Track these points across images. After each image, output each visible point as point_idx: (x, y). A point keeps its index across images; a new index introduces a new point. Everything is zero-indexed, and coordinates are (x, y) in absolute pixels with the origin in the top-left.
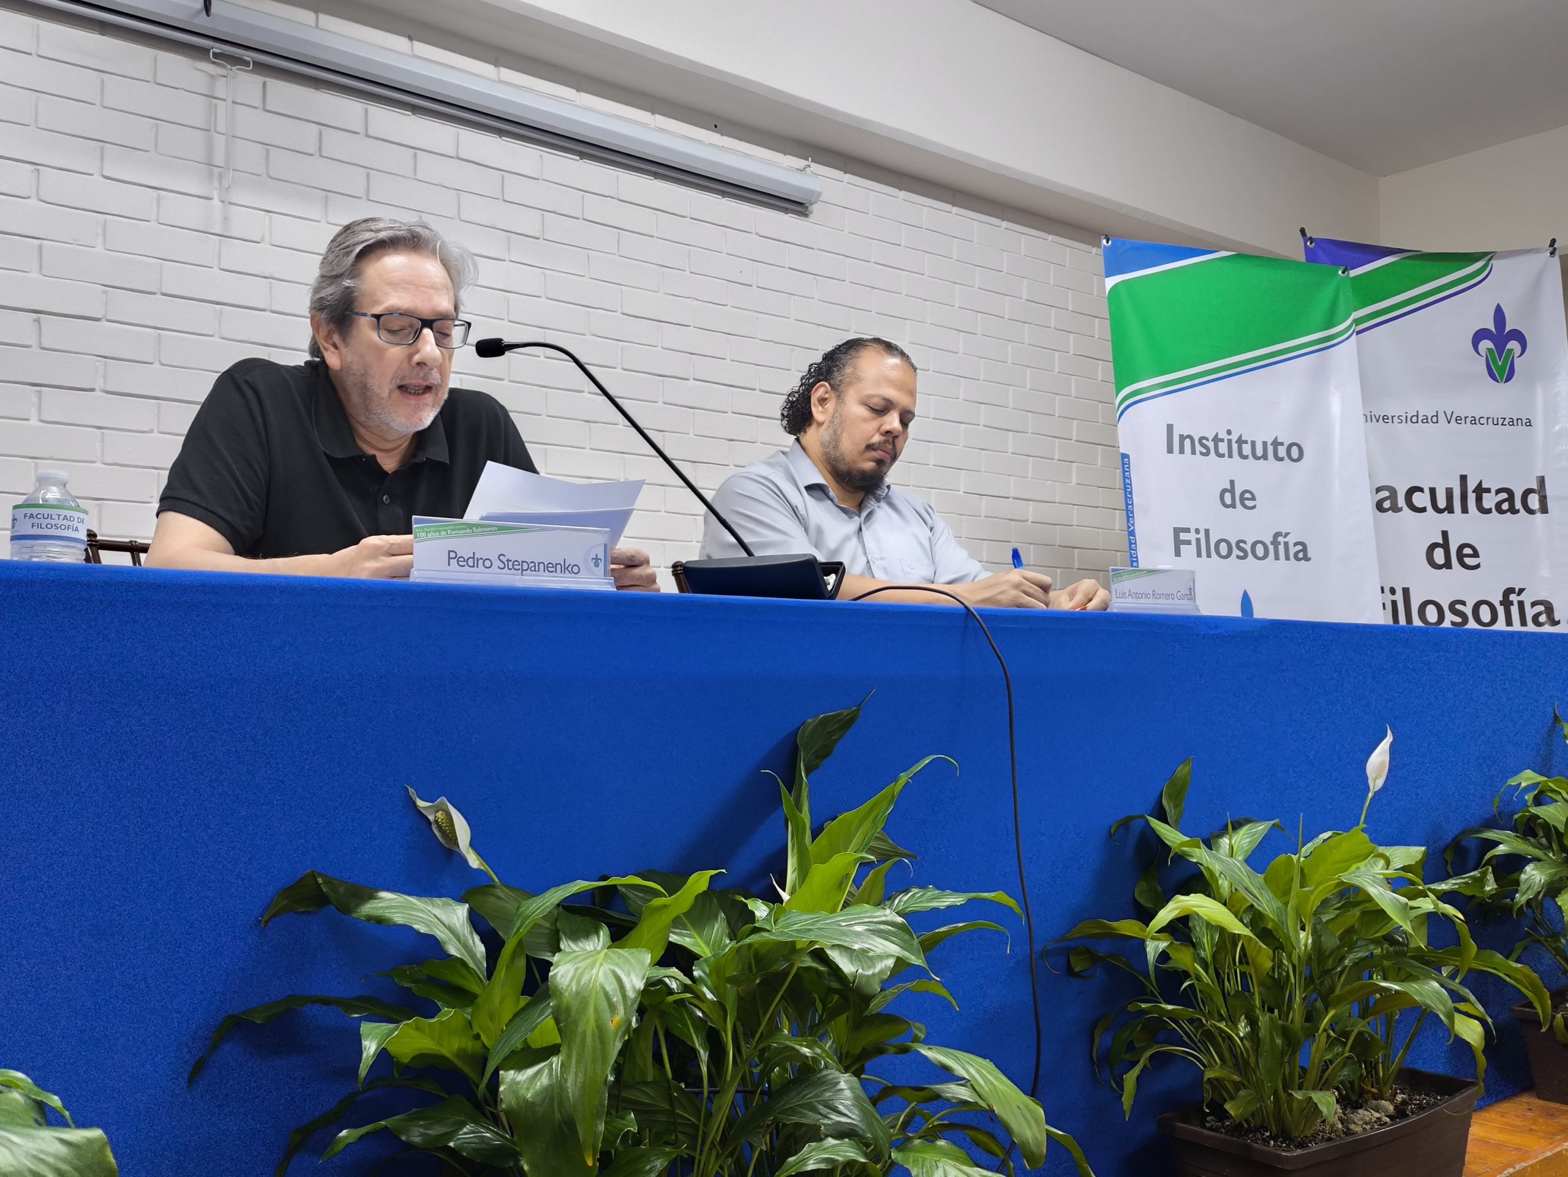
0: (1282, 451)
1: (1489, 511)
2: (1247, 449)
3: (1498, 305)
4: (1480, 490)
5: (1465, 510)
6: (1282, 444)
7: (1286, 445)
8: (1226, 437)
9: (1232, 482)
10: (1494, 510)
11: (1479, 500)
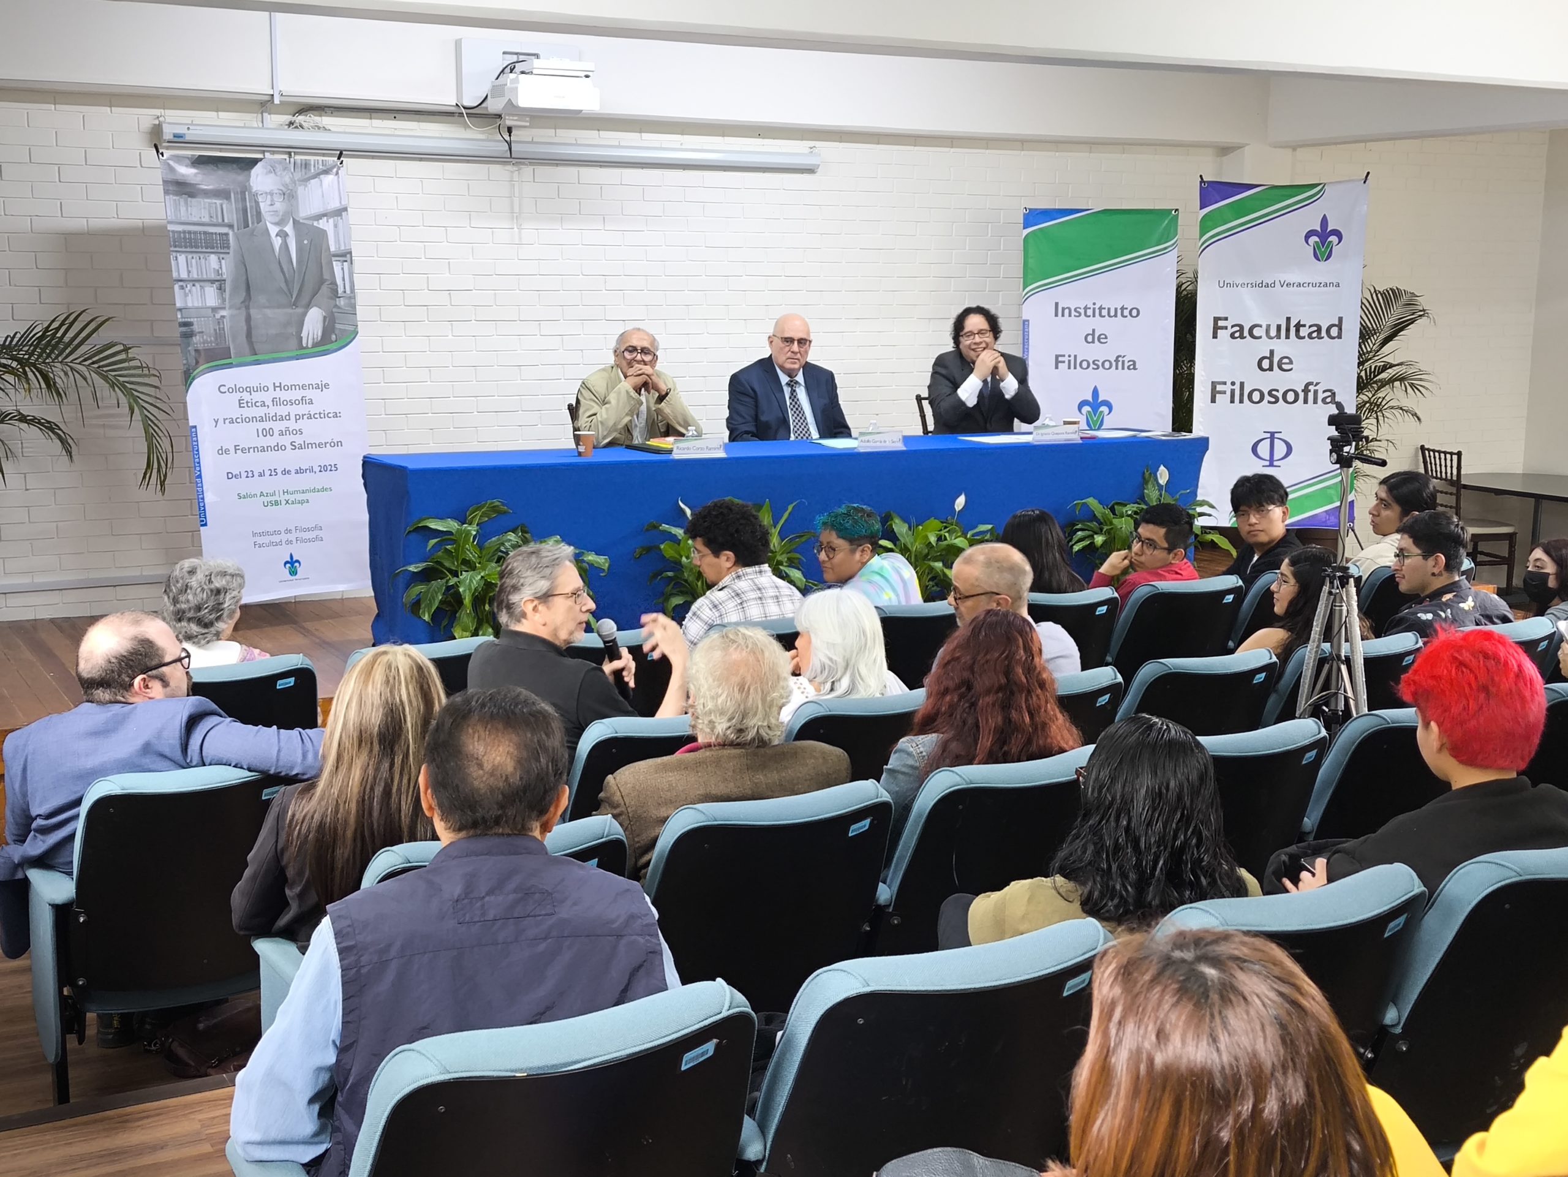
0: (1126, 313)
1: (1304, 338)
3: (1325, 216)
4: (1298, 326)
5: (1288, 337)
6: (1128, 308)
7: (1130, 309)
8: (1092, 306)
9: (1094, 331)
10: (1307, 337)
11: (1298, 331)
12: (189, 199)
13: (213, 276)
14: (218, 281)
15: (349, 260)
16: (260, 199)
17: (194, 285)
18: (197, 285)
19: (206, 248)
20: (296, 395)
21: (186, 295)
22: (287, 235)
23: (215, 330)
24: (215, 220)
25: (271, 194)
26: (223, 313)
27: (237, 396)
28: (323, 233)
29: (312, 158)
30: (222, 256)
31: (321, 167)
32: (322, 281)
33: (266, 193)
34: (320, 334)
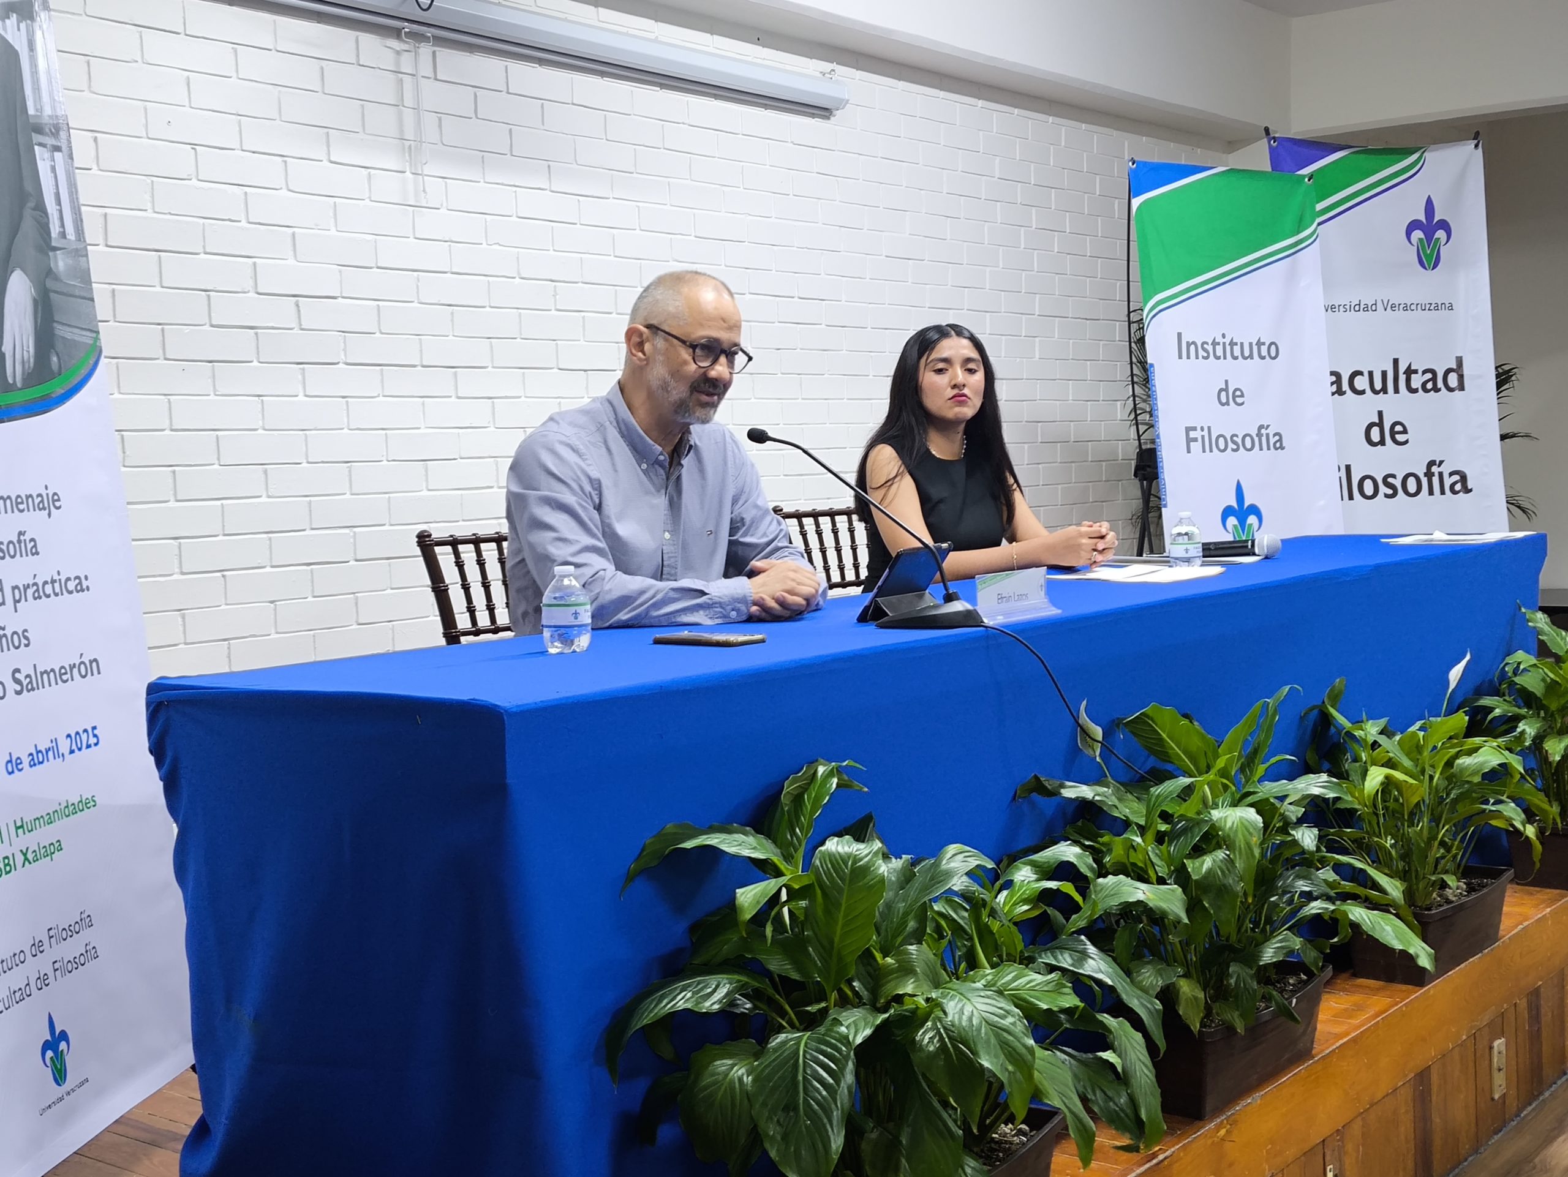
0: (1264, 350)
1: (1416, 390)
2: (1237, 351)
3: (1429, 196)
4: (1410, 372)
5: (1396, 391)
6: (1263, 343)
7: (1267, 344)
8: (1222, 341)
9: (1229, 382)
10: (1420, 389)
11: (1408, 380)
32: (22, 196)
34: (31, 348)
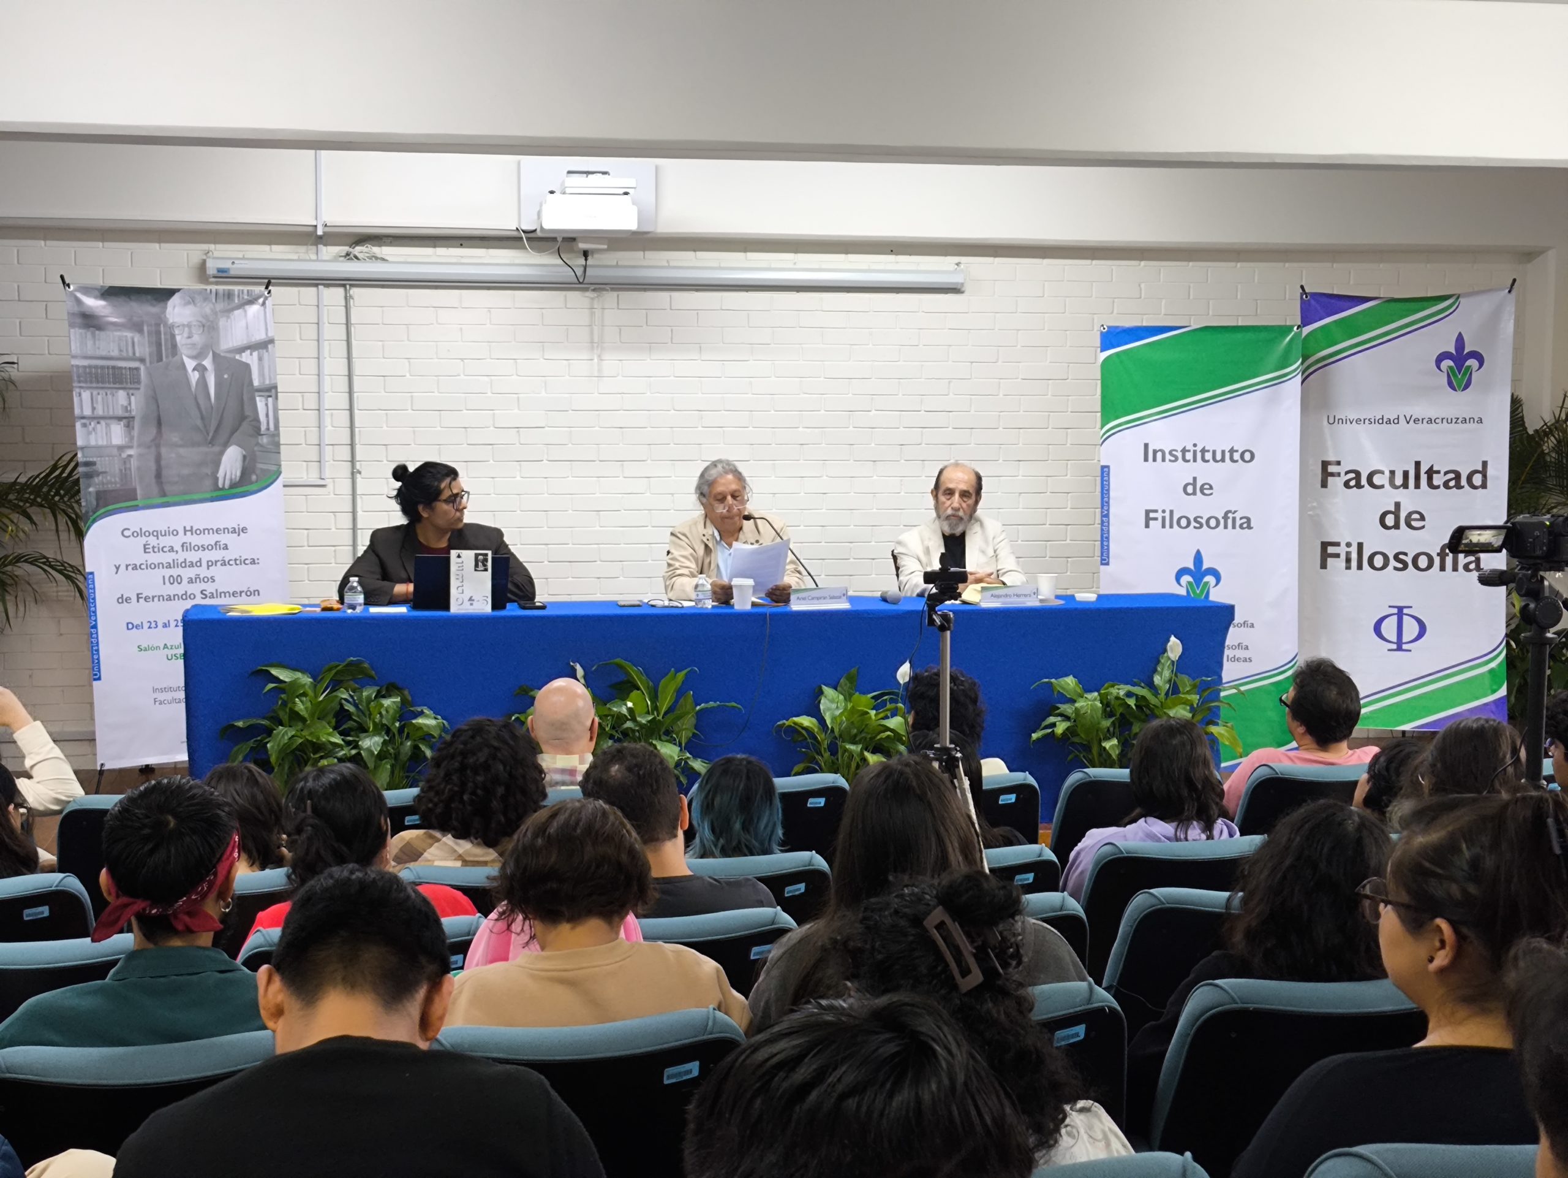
0: (1237, 456)
1: (1438, 487)
2: (1208, 456)
3: (1460, 334)
4: (1431, 472)
5: (1417, 486)
6: (1237, 451)
7: (1240, 452)
8: (1192, 448)
9: (1195, 479)
12: (97, 332)
13: (120, 412)
14: (125, 418)
15: (274, 395)
16: (177, 332)
17: (98, 423)
18: (103, 422)
19: (114, 383)
20: (210, 539)
21: (89, 433)
22: (205, 369)
23: (121, 470)
24: (124, 354)
25: (189, 326)
26: (131, 452)
27: (143, 540)
28: (247, 367)
29: (236, 288)
30: (131, 392)
31: (246, 297)
32: (243, 418)
33: (184, 325)
34: (239, 474)
